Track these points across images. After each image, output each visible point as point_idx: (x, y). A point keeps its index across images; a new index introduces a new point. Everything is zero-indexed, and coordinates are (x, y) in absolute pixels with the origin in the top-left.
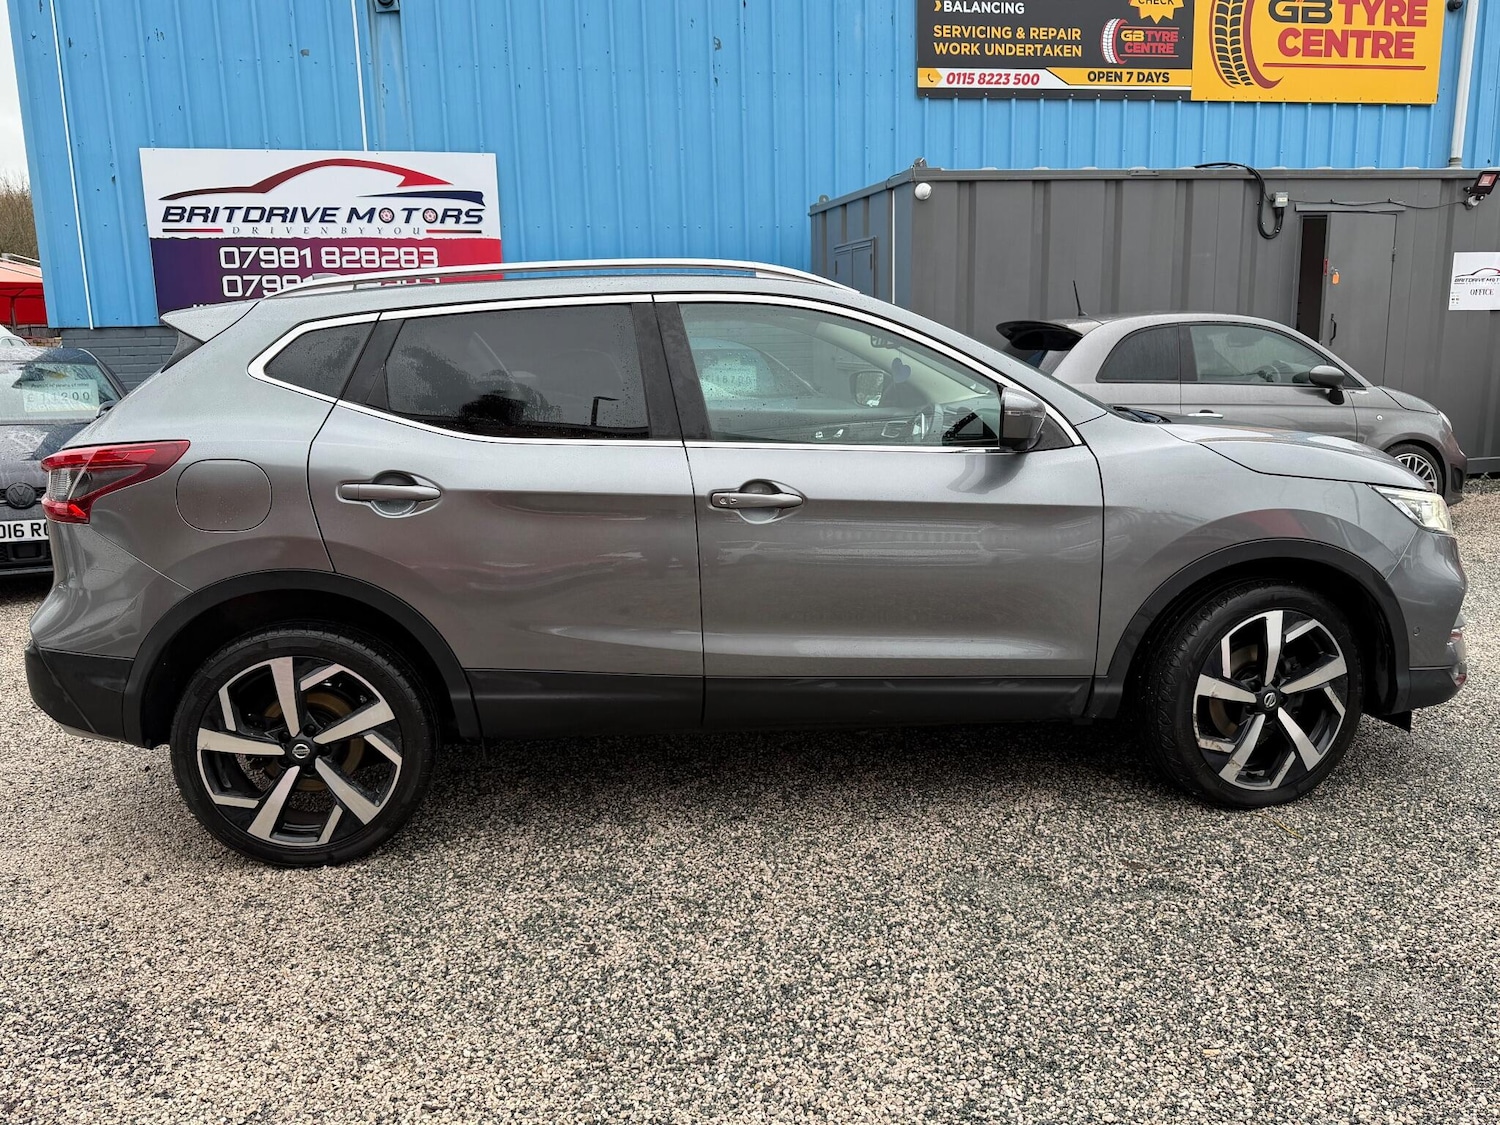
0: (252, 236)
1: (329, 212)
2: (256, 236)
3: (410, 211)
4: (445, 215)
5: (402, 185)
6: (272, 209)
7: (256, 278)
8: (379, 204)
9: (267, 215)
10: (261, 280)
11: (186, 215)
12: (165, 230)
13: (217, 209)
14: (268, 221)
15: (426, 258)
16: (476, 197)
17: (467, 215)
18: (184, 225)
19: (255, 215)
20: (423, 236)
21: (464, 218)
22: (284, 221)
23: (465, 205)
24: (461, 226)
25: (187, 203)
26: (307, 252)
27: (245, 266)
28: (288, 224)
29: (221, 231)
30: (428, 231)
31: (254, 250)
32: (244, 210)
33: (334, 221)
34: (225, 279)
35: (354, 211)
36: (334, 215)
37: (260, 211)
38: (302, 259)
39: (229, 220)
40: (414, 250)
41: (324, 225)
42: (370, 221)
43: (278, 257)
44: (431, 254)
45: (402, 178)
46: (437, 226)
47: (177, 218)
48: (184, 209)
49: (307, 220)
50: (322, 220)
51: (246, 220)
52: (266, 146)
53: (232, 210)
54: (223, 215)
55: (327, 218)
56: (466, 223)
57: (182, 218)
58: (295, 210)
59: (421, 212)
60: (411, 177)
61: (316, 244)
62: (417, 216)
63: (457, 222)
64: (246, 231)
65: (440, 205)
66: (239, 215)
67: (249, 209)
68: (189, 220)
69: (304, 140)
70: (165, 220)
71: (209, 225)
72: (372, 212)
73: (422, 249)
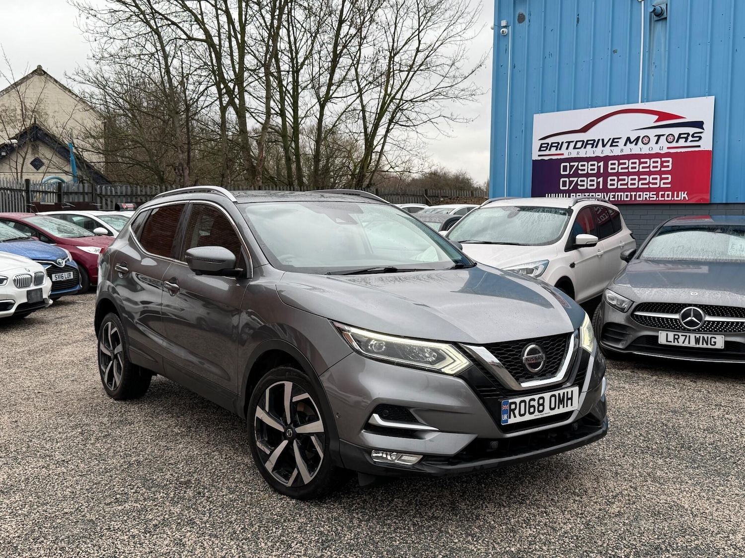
0: (576, 156)
1: (615, 140)
2: (579, 156)
3: (659, 136)
4: (679, 137)
5: (657, 121)
6: (588, 141)
7: (575, 179)
8: (642, 134)
9: (585, 144)
10: (577, 180)
11: (549, 147)
12: (539, 156)
13: (562, 143)
14: (585, 148)
15: (665, 164)
16: (699, 124)
17: (693, 136)
18: (547, 152)
19: (579, 145)
20: (665, 151)
21: (690, 138)
22: (592, 147)
23: (691, 130)
24: (688, 144)
25: (549, 141)
26: (601, 164)
27: (571, 173)
28: (594, 149)
29: (563, 154)
30: (668, 148)
31: (576, 164)
32: (574, 143)
33: (617, 146)
34: (562, 180)
35: (628, 139)
36: (618, 142)
37: (581, 143)
38: (599, 167)
39: (567, 148)
40: (659, 160)
41: (612, 148)
42: (636, 144)
43: (587, 167)
44: (668, 162)
45: (656, 117)
46: (674, 144)
47: (545, 149)
48: (548, 144)
49: (604, 146)
50: (611, 145)
51: (575, 148)
52: (590, 106)
53: (569, 143)
54: (565, 145)
55: (614, 144)
56: (691, 141)
57: (547, 149)
58: (599, 140)
59: (666, 136)
60: (663, 116)
61: (606, 159)
62: (663, 139)
63: (686, 141)
64: (574, 154)
65: (676, 131)
66: (572, 145)
67: (577, 142)
68: (550, 150)
69: (608, 101)
70: (540, 150)
71: (558, 152)
72: (638, 138)
73: (663, 159)
